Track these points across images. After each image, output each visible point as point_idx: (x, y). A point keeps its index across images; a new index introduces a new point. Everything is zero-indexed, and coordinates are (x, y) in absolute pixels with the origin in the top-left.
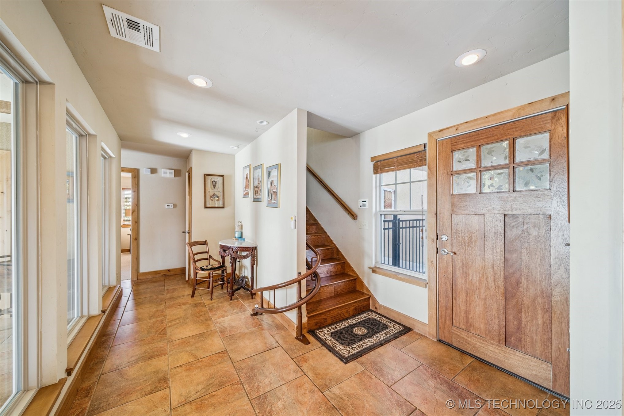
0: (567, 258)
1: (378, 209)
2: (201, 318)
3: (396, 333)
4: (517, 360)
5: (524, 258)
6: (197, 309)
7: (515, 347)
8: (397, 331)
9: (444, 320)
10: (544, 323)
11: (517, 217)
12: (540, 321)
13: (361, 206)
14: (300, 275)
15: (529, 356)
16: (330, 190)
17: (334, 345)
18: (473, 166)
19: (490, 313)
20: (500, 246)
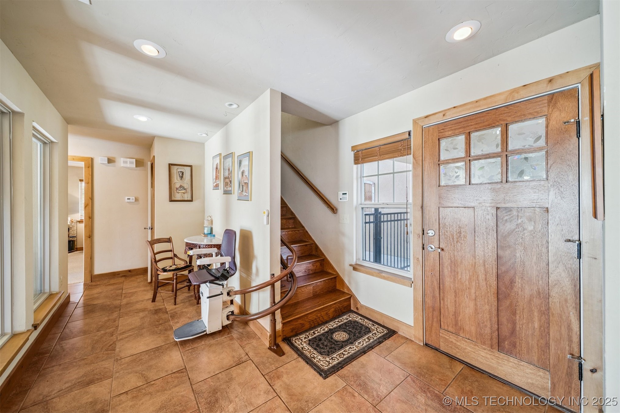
0: (566, 255)
1: (359, 202)
2: (160, 328)
3: (380, 337)
4: (511, 367)
5: (518, 255)
6: (156, 317)
7: (509, 353)
8: (380, 335)
9: (430, 322)
10: (541, 327)
11: (511, 211)
12: (537, 324)
13: (341, 199)
14: (274, 276)
15: (525, 363)
16: (308, 182)
17: (312, 356)
18: (463, 155)
19: (481, 315)
20: (492, 242)
